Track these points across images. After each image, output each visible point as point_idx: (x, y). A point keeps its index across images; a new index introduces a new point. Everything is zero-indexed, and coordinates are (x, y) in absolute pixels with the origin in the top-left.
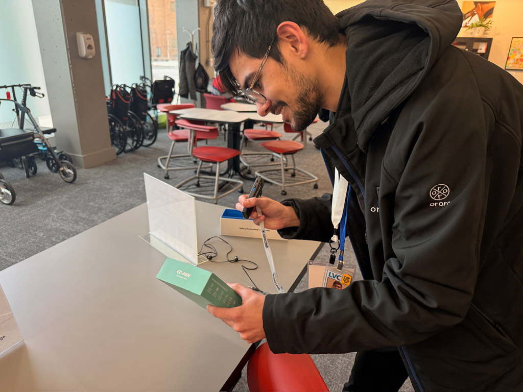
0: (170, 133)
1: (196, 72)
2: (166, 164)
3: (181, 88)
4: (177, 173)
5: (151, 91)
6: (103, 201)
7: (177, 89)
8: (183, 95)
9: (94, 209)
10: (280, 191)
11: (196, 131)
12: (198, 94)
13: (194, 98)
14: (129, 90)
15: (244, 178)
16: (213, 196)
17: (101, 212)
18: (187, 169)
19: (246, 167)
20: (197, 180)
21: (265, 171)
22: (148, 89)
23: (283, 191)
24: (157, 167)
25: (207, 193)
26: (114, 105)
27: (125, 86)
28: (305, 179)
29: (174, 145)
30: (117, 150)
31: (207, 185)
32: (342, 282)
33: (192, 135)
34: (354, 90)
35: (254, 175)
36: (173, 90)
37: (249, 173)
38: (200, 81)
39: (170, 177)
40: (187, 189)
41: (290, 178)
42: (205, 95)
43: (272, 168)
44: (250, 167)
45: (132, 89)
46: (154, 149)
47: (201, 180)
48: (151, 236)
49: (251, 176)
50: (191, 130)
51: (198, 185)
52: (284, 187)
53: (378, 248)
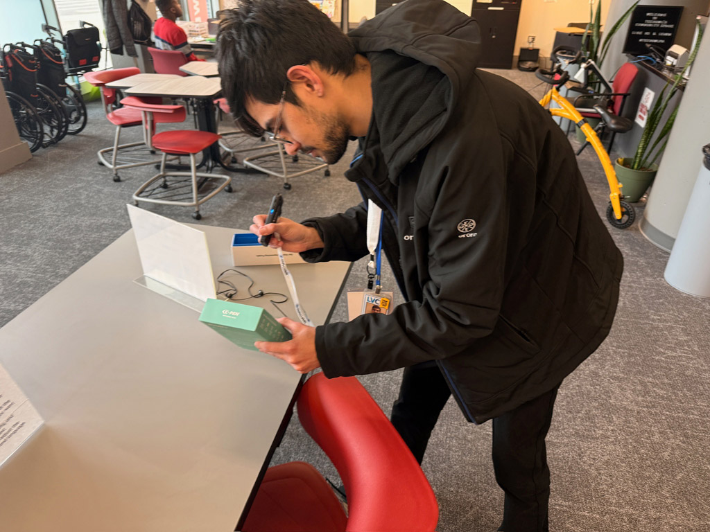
0: (110, 115)
1: (129, 13)
2: (113, 160)
3: (109, 40)
4: (130, 171)
5: (65, 48)
6: (32, 226)
7: (103, 41)
8: (116, 50)
9: (22, 239)
10: (282, 183)
11: (152, 113)
12: (138, 47)
13: (132, 53)
14: (30, 51)
15: (228, 170)
16: (192, 201)
17: (35, 242)
18: (144, 165)
19: (229, 154)
20: (163, 179)
21: (257, 158)
22: (60, 46)
23: (286, 184)
24: (98, 165)
25: (182, 197)
26: (10, 76)
27: (24, 45)
28: (313, 164)
29: (120, 132)
30: (31, 144)
31: (177, 185)
32: (380, 305)
33: (148, 118)
34: (382, 126)
35: (242, 164)
36: (98, 43)
37: (235, 161)
38: (138, 27)
39: (122, 178)
40: (150, 195)
41: (292, 164)
42: (150, 49)
43: (264, 152)
44: (234, 153)
45: (36, 48)
46: (85, 136)
47: (167, 178)
48: (147, 279)
49: (237, 166)
50: (145, 112)
51: (165, 186)
52: (288, 179)
53: (413, 274)
